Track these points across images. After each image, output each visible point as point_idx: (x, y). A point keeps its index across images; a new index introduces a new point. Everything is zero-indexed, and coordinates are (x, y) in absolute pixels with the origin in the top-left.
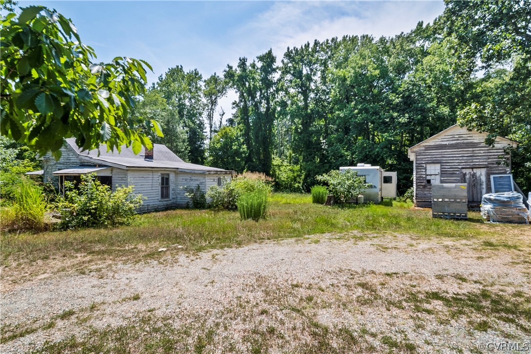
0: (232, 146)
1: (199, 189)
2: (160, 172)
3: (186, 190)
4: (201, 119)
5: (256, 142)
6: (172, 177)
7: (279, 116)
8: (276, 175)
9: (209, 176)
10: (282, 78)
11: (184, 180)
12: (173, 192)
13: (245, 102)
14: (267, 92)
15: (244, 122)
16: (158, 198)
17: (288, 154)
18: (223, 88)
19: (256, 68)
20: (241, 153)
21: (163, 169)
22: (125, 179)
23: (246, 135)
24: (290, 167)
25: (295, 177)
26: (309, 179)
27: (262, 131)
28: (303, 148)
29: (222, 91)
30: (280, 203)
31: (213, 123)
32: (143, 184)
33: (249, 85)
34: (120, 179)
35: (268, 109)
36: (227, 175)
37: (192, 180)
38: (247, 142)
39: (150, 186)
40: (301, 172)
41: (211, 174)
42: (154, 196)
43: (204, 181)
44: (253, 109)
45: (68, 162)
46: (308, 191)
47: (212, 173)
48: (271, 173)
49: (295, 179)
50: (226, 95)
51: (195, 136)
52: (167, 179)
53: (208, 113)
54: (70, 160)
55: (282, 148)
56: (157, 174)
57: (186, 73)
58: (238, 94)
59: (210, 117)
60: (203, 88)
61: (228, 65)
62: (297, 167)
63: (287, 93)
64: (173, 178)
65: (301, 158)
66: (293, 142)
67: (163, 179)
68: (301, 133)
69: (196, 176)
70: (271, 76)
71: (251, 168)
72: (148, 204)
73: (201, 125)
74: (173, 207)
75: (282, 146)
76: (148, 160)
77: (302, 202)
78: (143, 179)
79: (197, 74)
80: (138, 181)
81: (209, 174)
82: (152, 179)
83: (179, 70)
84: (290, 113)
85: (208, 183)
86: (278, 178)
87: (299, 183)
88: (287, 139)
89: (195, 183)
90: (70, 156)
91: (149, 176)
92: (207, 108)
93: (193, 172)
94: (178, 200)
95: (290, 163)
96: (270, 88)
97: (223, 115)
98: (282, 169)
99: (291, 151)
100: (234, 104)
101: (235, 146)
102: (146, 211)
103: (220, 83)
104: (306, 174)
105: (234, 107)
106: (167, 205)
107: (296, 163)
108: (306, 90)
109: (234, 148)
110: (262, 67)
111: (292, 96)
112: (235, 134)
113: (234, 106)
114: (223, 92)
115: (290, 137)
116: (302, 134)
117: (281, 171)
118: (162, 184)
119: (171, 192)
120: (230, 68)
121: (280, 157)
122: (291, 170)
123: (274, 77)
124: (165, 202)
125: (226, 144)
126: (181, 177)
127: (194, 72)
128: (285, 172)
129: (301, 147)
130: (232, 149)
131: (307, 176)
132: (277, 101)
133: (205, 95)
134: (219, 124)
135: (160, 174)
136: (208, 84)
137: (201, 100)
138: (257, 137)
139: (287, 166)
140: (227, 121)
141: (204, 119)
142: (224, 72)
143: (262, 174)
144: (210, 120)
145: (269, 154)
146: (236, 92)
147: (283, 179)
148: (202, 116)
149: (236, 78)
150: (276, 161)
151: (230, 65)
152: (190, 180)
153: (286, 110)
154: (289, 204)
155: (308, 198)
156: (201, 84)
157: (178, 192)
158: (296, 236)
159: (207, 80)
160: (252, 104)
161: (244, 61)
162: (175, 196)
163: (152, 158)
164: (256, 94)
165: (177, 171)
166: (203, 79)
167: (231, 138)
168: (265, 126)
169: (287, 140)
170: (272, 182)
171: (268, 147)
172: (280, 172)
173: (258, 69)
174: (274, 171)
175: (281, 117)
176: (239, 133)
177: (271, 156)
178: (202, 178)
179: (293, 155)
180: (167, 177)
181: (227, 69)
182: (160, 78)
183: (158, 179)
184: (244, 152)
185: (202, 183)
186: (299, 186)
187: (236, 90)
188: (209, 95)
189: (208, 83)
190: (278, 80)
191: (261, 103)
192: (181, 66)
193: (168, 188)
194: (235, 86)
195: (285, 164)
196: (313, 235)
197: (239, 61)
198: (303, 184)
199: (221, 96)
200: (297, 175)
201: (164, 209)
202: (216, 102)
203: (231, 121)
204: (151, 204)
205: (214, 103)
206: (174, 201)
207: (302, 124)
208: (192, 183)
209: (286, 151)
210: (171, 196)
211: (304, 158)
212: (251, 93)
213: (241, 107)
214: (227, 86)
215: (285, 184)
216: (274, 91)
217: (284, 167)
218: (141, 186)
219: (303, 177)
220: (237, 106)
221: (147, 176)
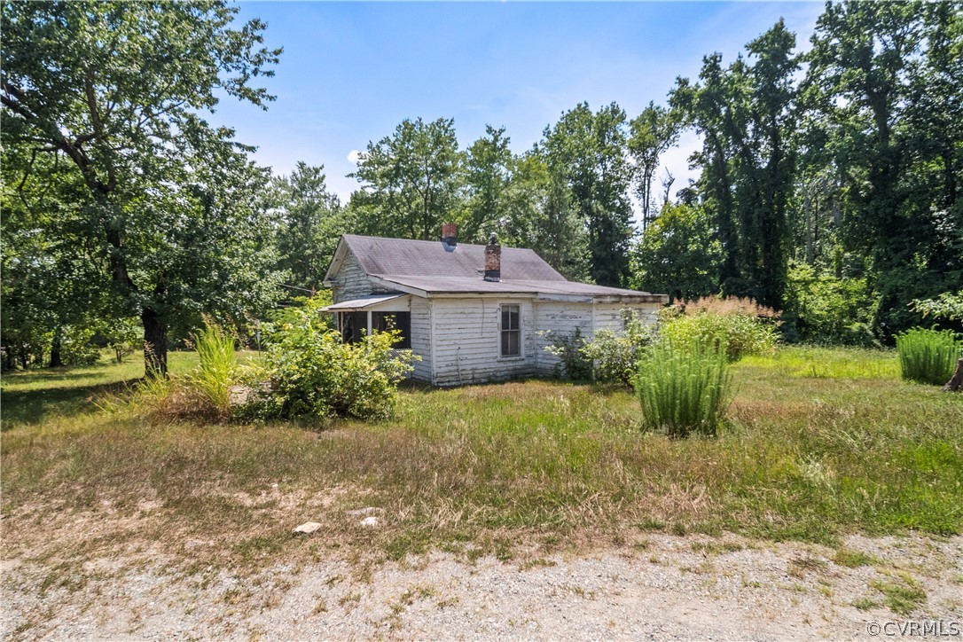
0: (687, 245)
1: (578, 336)
2: (501, 302)
3: (551, 338)
4: (622, 196)
5: (746, 232)
6: (525, 311)
7: (804, 167)
8: (798, 303)
9: (599, 307)
10: (812, 79)
11: (550, 318)
12: (528, 342)
13: (719, 149)
14: (773, 118)
15: (716, 193)
16: (495, 355)
17: (832, 255)
18: (671, 130)
19: (745, 70)
20: (709, 259)
21: (505, 295)
22: (426, 316)
23: (723, 220)
24: (836, 285)
25: (852, 307)
26: (894, 311)
27: (761, 205)
28: (875, 235)
29: (668, 136)
30: (795, 374)
31: (650, 203)
32: (463, 326)
33: (728, 111)
34: (421, 316)
35: (776, 155)
36: (647, 304)
37: (564, 317)
38: (726, 233)
39: (479, 330)
40: (869, 294)
41: (607, 303)
42: (486, 350)
43: (588, 319)
44: (737, 161)
45: (358, 289)
46: (891, 343)
47: (609, 300)
48: (786, 299)
49: (852, 313)
50: (676, 143)
51: (609, 233)
52: (516, 317)
53: (638, 184)
54: (360, 285)
55: (818, 242)
56: (493, 306)
57: (594, 115)
58: (703, 136)
59: (643, 190)
60: (628, 137)
61: (678, 78)
62: (858, 284)
63: (826, 107)
64: (526, 314)
65: (870, 261)
66: (845, 223)
67: (505, 316)
68: (867, 200)
69: (573, 307)
70: (782, 81)
71: (733, 289)
72: (474, 366)
73: (624, 210)
74: (529, 373)
75: (816, 239)
76: (490, 278)
77: (867, 373)
78: (464, 316)
79: (615, 111)
80: (452, 321)
81: (600, 302)
82: (481, 315)
83: (583, 110)
84: (835, 153)
85: (598, 324)
86: (804, 310)
87: (865, 321)
88: (832, 220)
89: (570, 324)
90: (362, 278)
91: (475, 310)
92: (635, 174)
93: (565, 298)
94: (539, 360)
95: (839, 275)
96: (781, 108)
97: (670, 184)
98: (813, 288)
99: (839, 247)
100: (693, 158)
101: (693, 244)
102: (471, 382)
103: (663, 119)
104: (885, 298)
105: (694, 166)
106: (515, 369)
107: (857, 273)
108: (882, 94)
109: (692, 247)
110: (759, 64)
111: (840, 116)
112: (694, 217)
113: (694, 162)
114: (669, 138)
115: (837, 214)
116: (873, 203)
117: (812, 294)
118: (505, 326)
119: (523, 342)
120: (683, 82)
121: (810, 262)
122: (841, 292)
123: (791, 82)
124: (510, 364)
125: (674, 242)
126: (544, 311)
127: (610, 110)
128: (824, 295)
129: (869, 233)
130: (686, 250)
131: (886, 306)
132: (801, 135)
133: (632, 149)
134: (663, 202)
135: (498, 306)
136: (638, 126)
137: (624, 162)
138: (747, 221)
139: (830, 281)
140: (677, 195)
141: (629, 195)
142: (671, 96)
143: (746, 300)
144: (644, 197)
145: (780, 256)
146: (698, 132)
147: (818, 312)
148: (626, 190)
149: (696, 101)
150: (799, 270)
151: (683, 77)
152: (562, 317)
153: (825, 150)
154: (822, 377)
155: (889, 364)
156: (624, 129)
157: (539, 342)
158: (805, 536)
159: (635, 119)
160: (736, 151)
161: (715, 61)
162: (533, 352)
163: (498, 276)
164: (746, 127)
165: (535, 298)
166: (628, 120)
167: (684, 229)
168: (769, 196)
169: (832, 224)
170: (777, 320)
171: (776, 242)
172: (809, 297)
173: (748, 72)
174: (794, 295)
175: (810, 167)
176: (704, 217)
177: (785, 262)
178: (585, 313)
179: (848, 255)
180: (515, 311)
181: (677, 87)
182: (547, 133)
183: (495, 315)
184: (715, 256)
185: (584, 324)
186: (862, 329)
187: (697, 127)
188: (640, 147)
189: (635, 125)
190: (801, 86)
191: (756, 145)
192: (586, 103)
193: (516, 335)
194: (696, 121)
195: (824, 277)
196: (888, 541)
197: (703, 64)
198: (877, 322)
199: (666, 147)
200: (859, 302)
201: (509, 378)
202: (655, 161)
203: (688, 195)
204: (480, 366)
205: (650, 163)
206: (531, 361)
207: (872, 178)
208: (564, 323)
209: (826, 248)
210: (523, 352)
211: (878, 258)
212: (733, 128)
213: (711, 161)
214: (678, 125)
215: (824, 323)
216: (792, 112)
217: (820, 285)
218: (459, 331)
219: (876, 306)
220: (701, 161)
221: (471, 310)
